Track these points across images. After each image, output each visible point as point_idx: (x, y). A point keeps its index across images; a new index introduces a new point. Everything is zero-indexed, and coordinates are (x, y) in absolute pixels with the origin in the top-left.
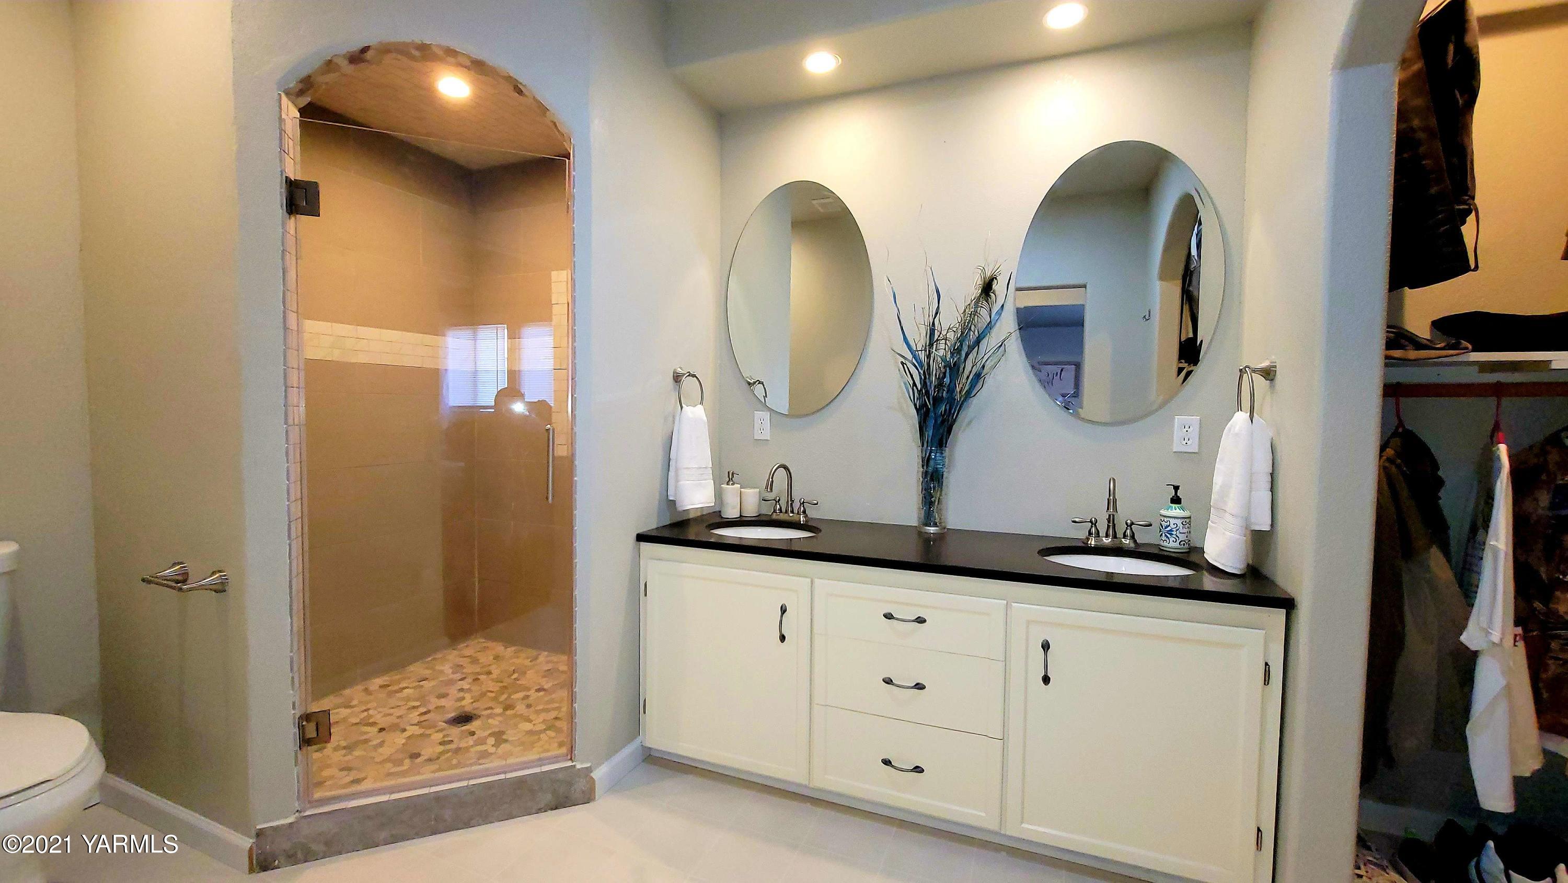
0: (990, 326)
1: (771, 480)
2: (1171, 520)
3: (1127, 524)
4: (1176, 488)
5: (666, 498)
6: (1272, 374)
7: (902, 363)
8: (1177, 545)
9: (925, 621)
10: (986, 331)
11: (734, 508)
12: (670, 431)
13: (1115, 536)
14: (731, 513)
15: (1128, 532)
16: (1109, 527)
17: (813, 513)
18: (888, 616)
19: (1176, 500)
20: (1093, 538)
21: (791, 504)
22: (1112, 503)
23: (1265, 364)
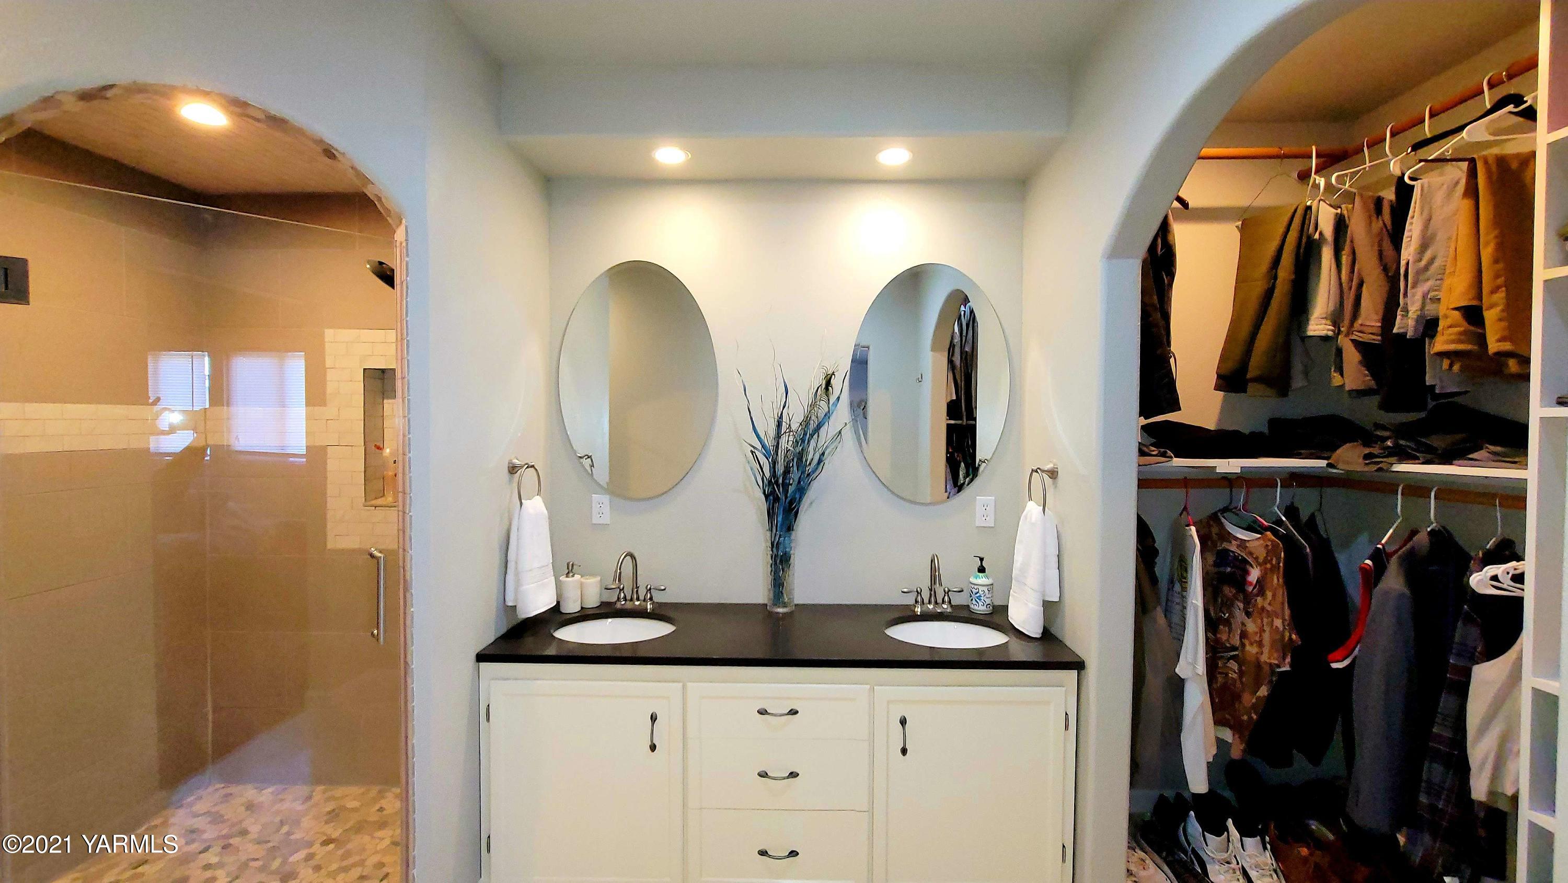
0: (828, 415)
1: (619, 571)
2: (980, 587)
3: (944, 591)
4: (982, 559)
5: (502, 603)
6: (1056, 474)
7: (752, 452)
8: (984, 608)
9: (796, 712)
10: (825, 420)
11: (575, 601)
12: (506, 527)
13: (936, 603)
14: (571, 607)
15: (946, 598)
16: (931, 595)
17: (659, 598)
18: (763, 712)
19: (982, 570)
20: (919, 606)
21: (637, 591)
22: (935, 577)
23: (1049, 466)
